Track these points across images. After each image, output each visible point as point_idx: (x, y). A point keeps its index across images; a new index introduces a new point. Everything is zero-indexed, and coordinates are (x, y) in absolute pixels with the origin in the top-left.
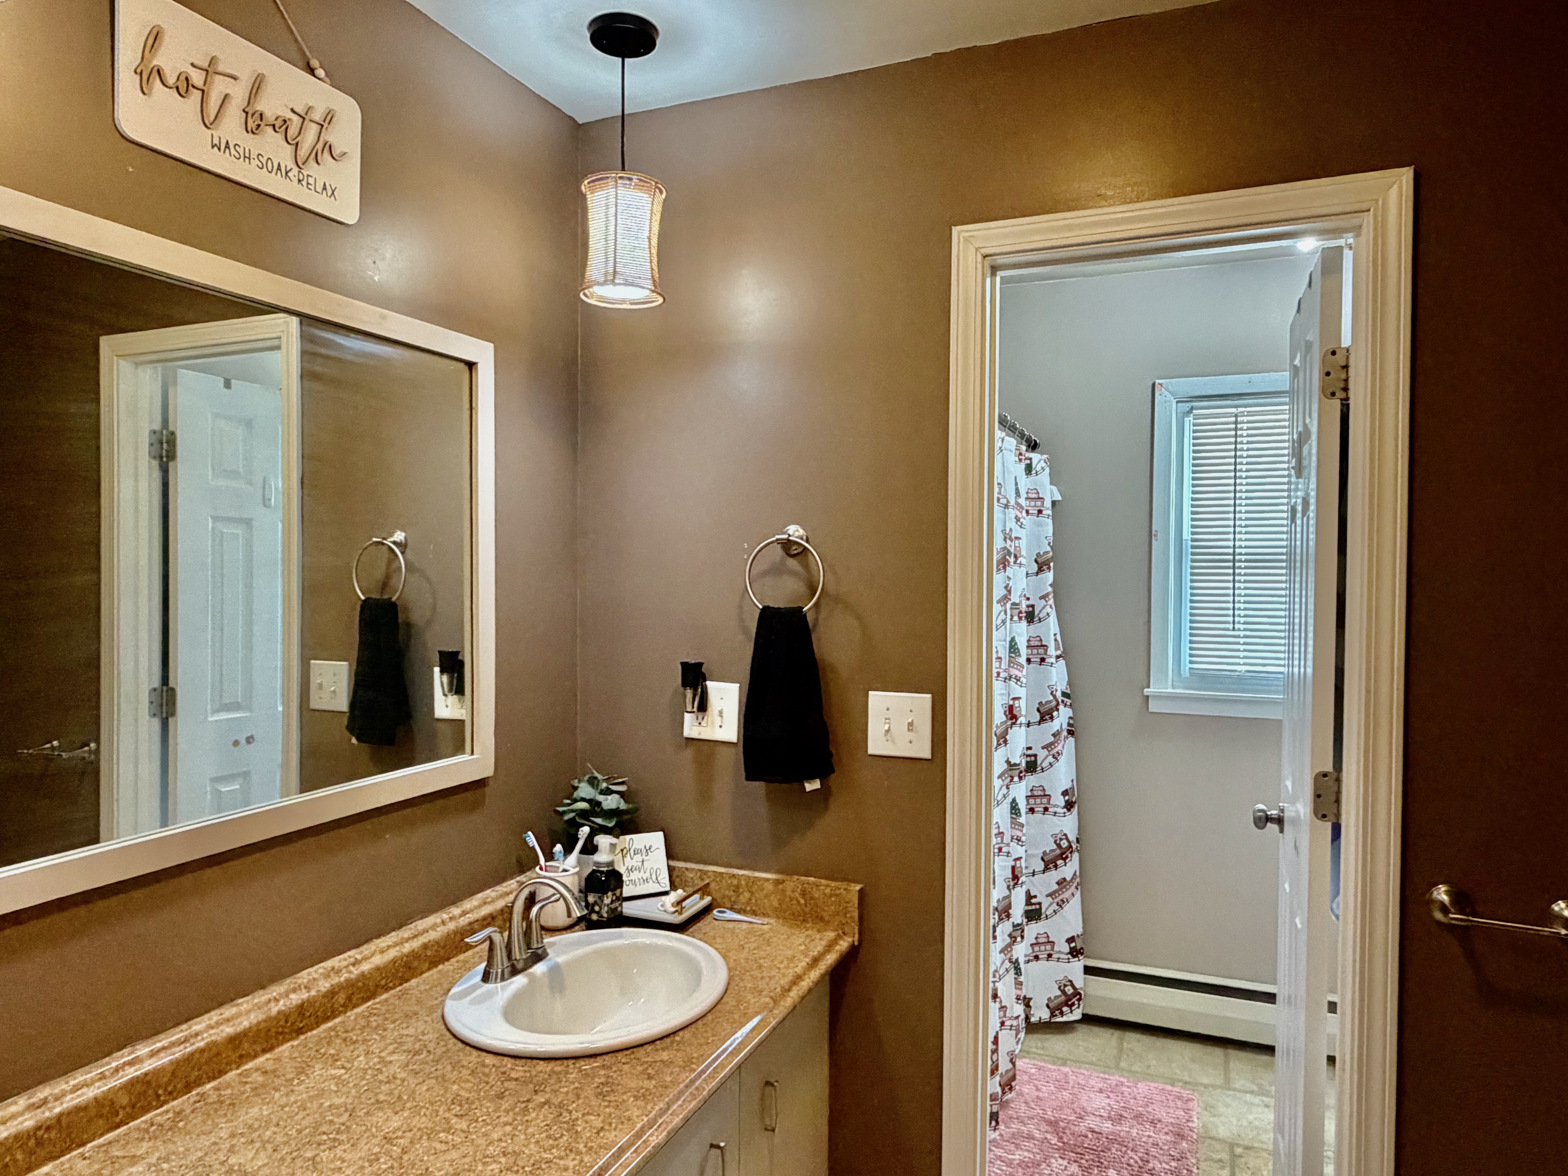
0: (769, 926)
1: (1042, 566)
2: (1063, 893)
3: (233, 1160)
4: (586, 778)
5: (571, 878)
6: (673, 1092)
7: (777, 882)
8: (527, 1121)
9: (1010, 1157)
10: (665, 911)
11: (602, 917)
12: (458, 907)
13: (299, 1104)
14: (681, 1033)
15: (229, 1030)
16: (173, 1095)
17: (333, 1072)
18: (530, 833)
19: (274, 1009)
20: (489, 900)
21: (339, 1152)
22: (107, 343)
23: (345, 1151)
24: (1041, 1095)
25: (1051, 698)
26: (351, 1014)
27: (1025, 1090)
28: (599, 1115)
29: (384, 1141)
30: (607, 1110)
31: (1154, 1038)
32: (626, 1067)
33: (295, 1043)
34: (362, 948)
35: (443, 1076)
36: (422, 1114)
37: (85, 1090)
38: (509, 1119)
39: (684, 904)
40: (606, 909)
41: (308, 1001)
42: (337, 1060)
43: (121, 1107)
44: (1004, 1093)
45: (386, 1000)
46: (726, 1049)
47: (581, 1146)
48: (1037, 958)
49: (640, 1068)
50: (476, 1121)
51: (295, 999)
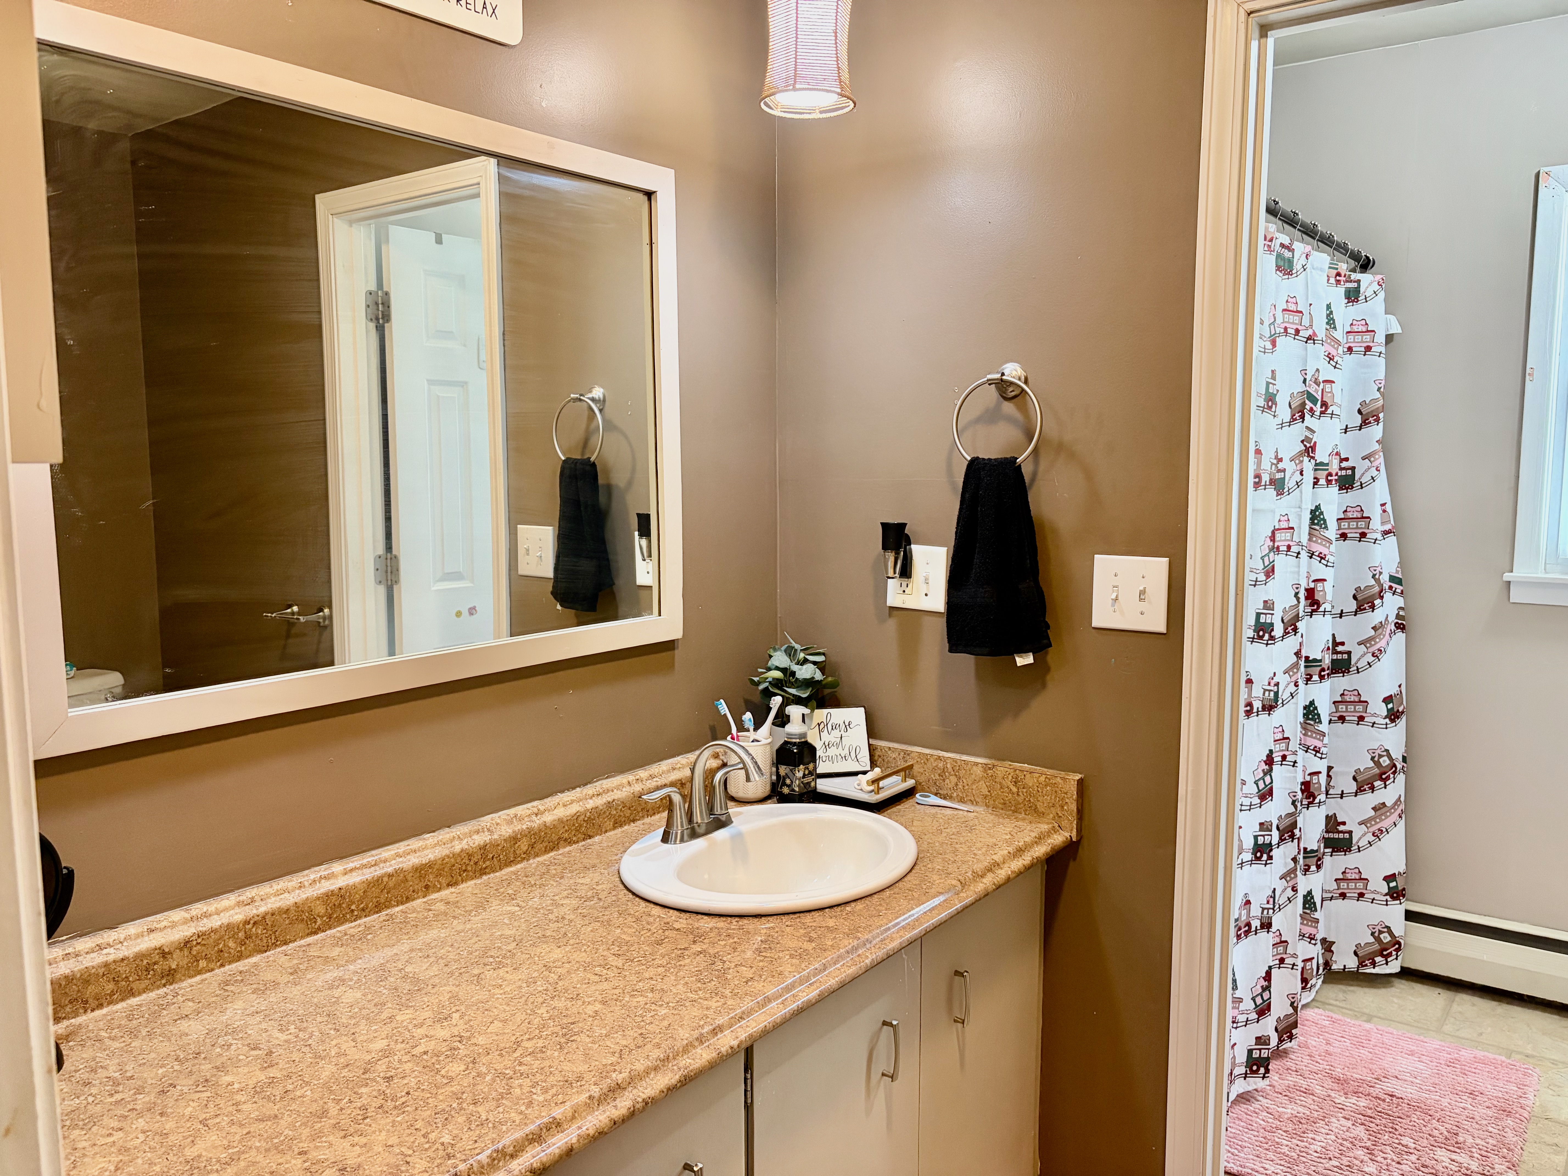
0: (975, 814)
1: (1367, 418)
2: (1381, 820)
3: (409, 969)
4: (783, 648)
5: (762, 748)
6: (830, 956)
7: (986, 767)
8: (680, 965)
9: (1281, 1110)
10: (861, 790)
11: (793, 790)
12: (646, 770)
13: (474, 931)
14: (853, 905)
15: (414, 860)
16: (365, 912)
17: (509, 908)
18: (722, 701)
19: (458, 847)
20: (679, 765)
21: (501, 972)
22: (323, 201)
23: (507, 972)
24: (1331, 1049)
25: (1373, 582)
26: (534, 862)
27: (1312, 1042)
28: (751, 967)
29: (544, 969)
30: (761, 964)
31: (1494, 1003)
32: (788, 929)
33: (478, 881)
34: (546, 800)
35: (610, 920)
36: (583, 950)
37: (286, 895)
38: (664, 962)
39: (881, 784)
40: (797, 782)
41: (491, 843)
42: (513, 899)
43: (318, 916)
44: (1281, 1041)
45: (569, 853)
46: (898, 924)
47: (727, 992)
48: (1343, 896)
49: (802, 931)
50: (632, 961)
51: (479, 840)
